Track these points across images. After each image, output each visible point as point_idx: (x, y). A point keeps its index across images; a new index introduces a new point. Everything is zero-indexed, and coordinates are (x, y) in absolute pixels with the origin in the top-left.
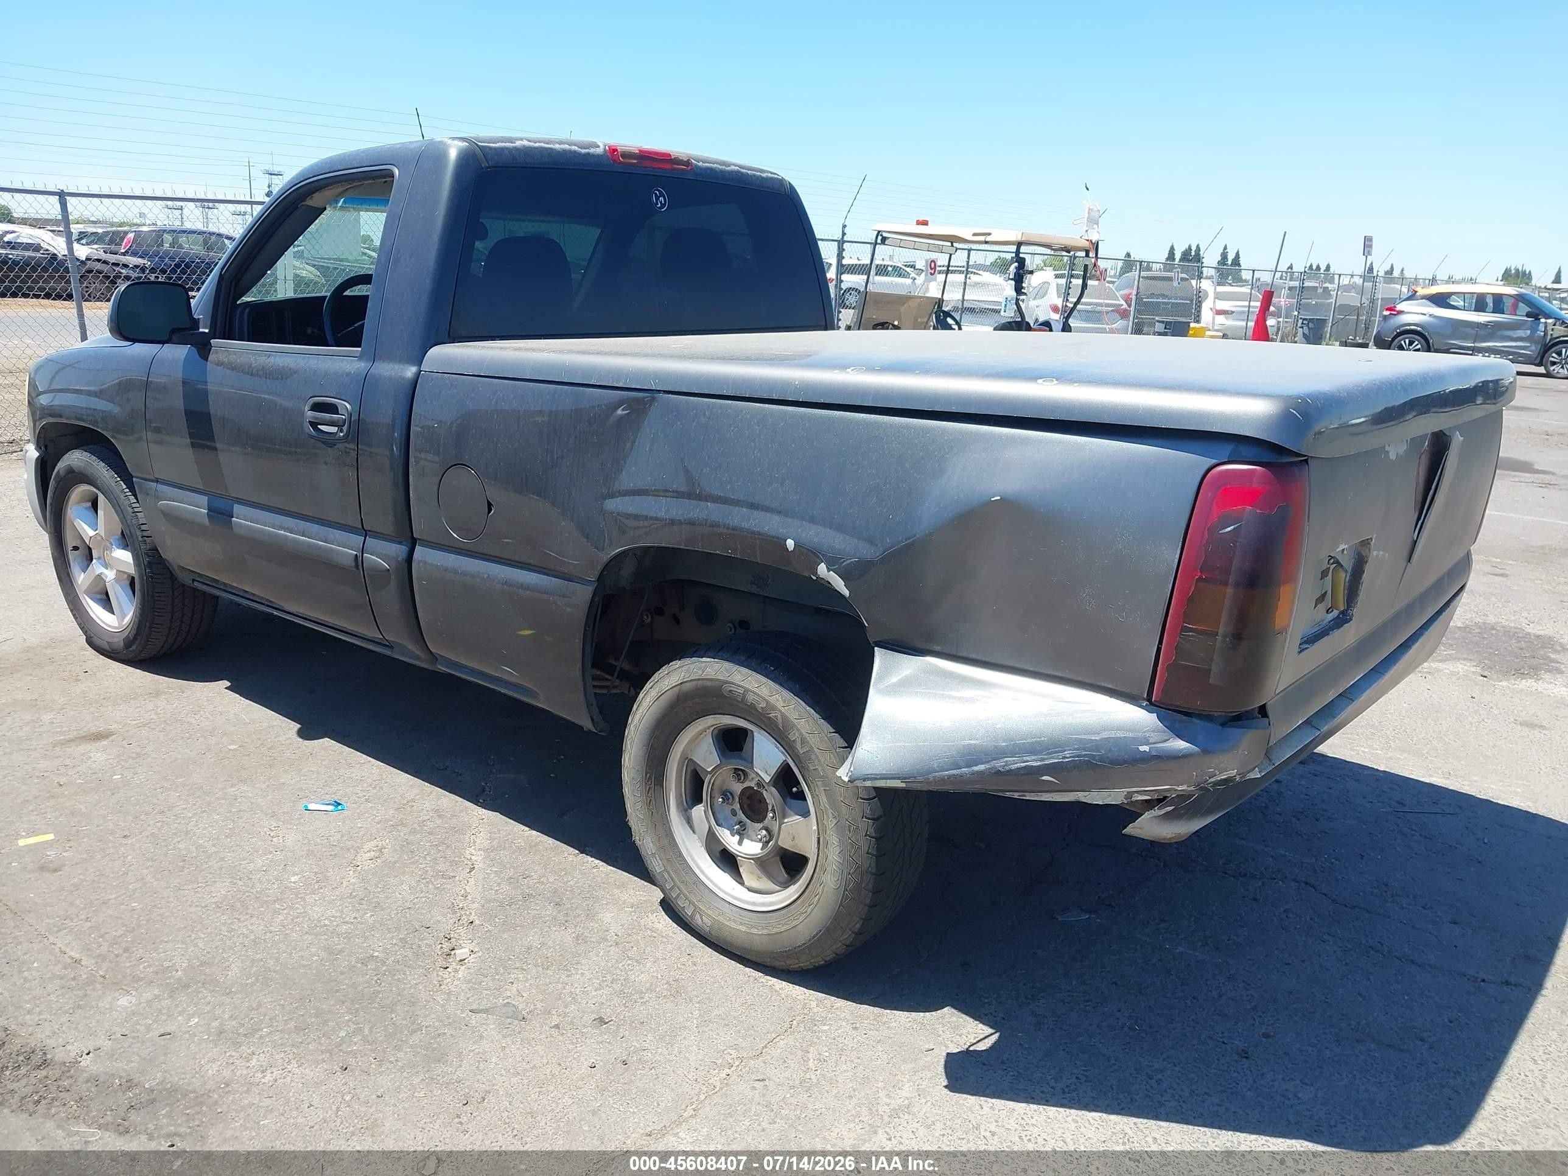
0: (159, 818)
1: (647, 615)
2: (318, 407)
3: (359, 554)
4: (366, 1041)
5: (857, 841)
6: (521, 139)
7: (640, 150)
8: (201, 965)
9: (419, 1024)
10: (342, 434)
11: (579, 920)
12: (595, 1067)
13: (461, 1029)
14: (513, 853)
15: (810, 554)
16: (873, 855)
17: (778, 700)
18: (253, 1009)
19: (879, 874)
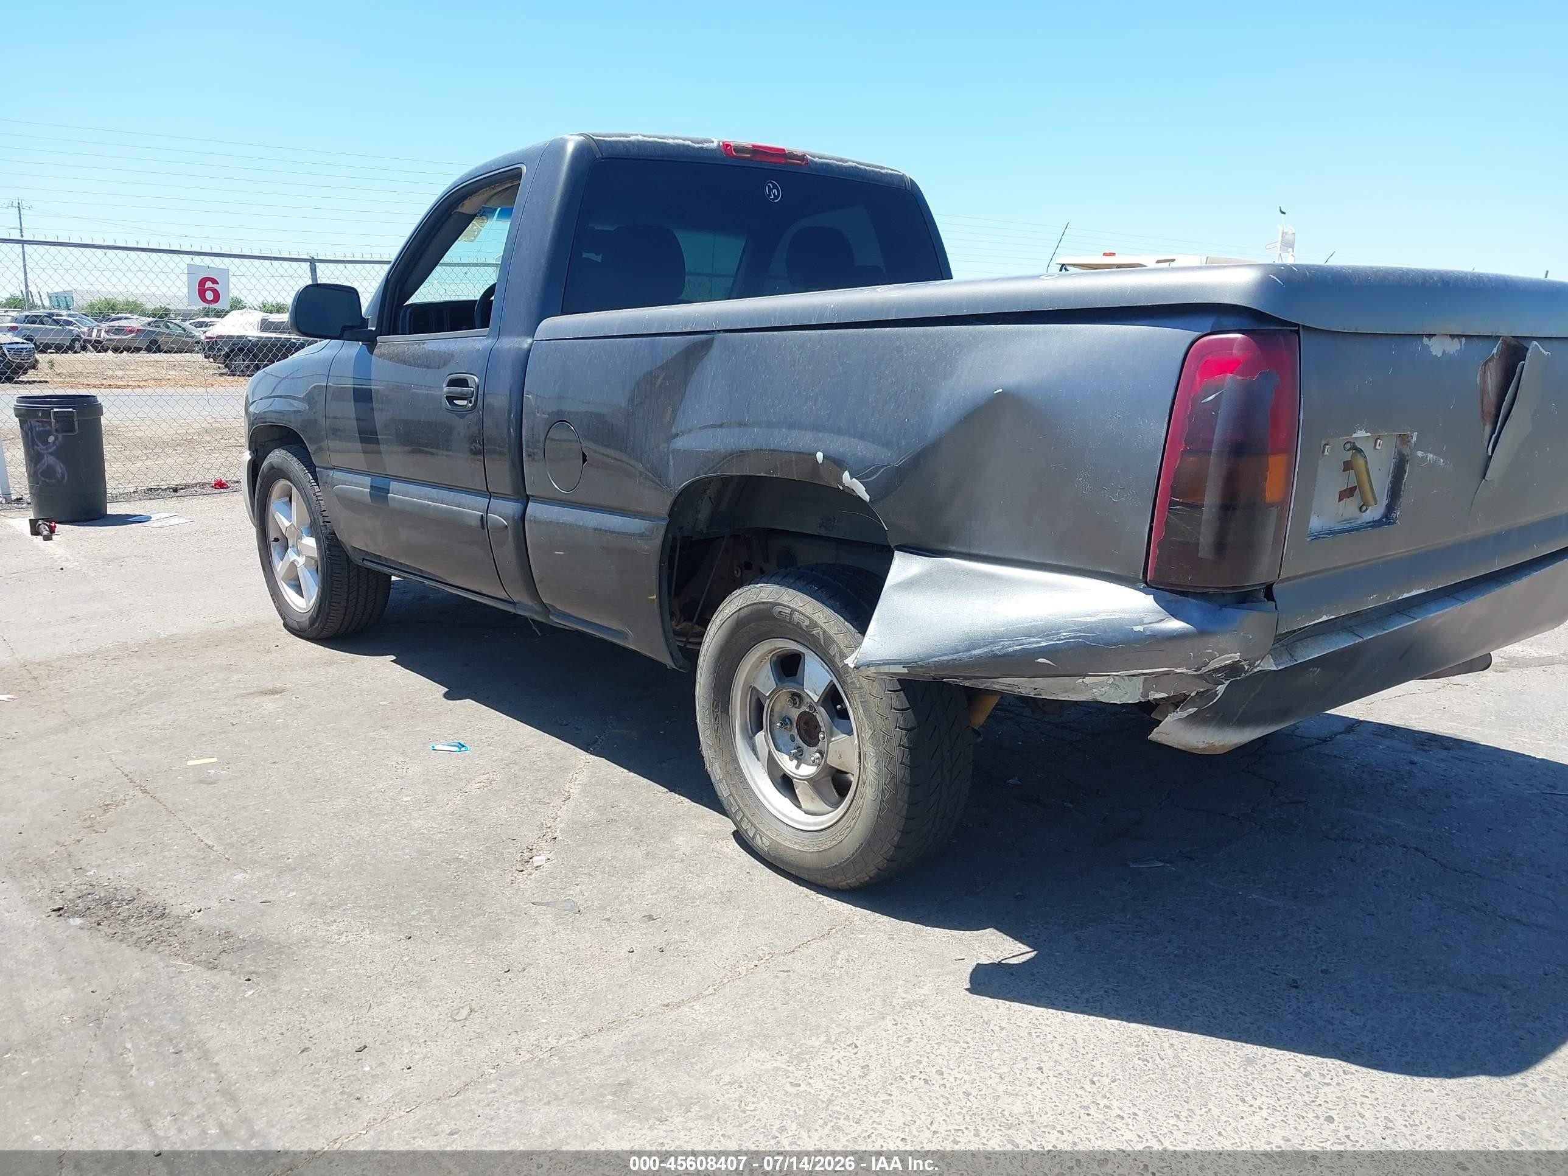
0: (306, 751)
1: (737, 570)
2: (453, 383)
3: (485, 516)
4: (433, 919)
5: (891, 751)
6: (637, 135)
7: (753, 146)
8: (310, 855)
9: (483, 910)
10: (470, 405)
11: (652, 841)
12: (633, 952)
13: (520, 916)
14: (607, 788)
15: (837, 463)
16: (906, 765)
17: (819, 617)
18: (344, 889)
19: (914, 785)
